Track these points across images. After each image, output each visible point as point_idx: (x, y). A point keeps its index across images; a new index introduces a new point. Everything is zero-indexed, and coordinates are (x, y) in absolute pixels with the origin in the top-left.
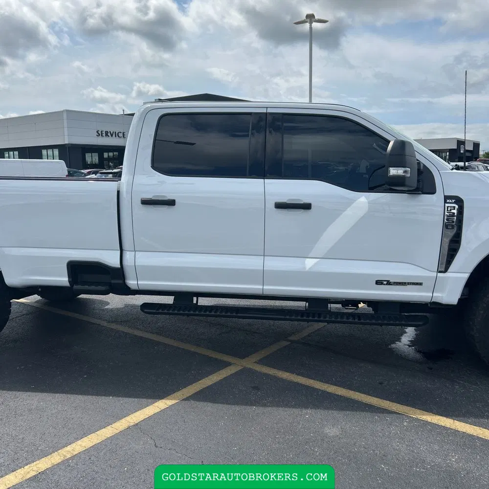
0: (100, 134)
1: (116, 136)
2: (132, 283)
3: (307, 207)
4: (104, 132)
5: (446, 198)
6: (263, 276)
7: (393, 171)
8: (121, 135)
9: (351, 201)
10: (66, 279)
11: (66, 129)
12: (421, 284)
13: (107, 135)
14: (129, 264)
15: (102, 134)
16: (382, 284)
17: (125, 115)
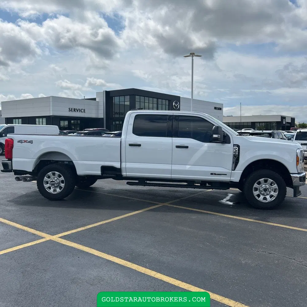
0: (70, 110)
1: (80, 112)
2: (124, 174)
3: (187, 147)
4: (73, 109)
5: (234, 145)
6: (171, 171)
7: (215, 136)
8: (83, 111)
9: (202, 146)
10: (100, 172)
11: (51, 107)
12: (226, 175)
13: (74, 111)
14: (123, 167)
15: (72, 110)
16: (213, 174)
17: (85, 99)
